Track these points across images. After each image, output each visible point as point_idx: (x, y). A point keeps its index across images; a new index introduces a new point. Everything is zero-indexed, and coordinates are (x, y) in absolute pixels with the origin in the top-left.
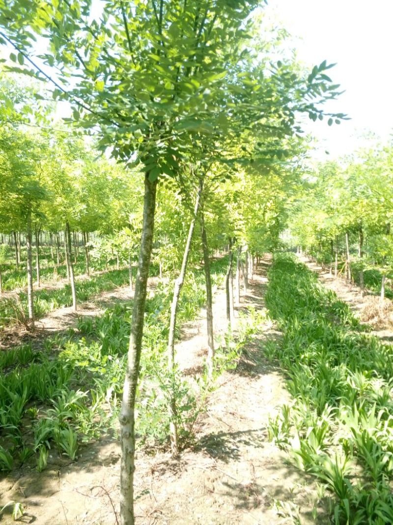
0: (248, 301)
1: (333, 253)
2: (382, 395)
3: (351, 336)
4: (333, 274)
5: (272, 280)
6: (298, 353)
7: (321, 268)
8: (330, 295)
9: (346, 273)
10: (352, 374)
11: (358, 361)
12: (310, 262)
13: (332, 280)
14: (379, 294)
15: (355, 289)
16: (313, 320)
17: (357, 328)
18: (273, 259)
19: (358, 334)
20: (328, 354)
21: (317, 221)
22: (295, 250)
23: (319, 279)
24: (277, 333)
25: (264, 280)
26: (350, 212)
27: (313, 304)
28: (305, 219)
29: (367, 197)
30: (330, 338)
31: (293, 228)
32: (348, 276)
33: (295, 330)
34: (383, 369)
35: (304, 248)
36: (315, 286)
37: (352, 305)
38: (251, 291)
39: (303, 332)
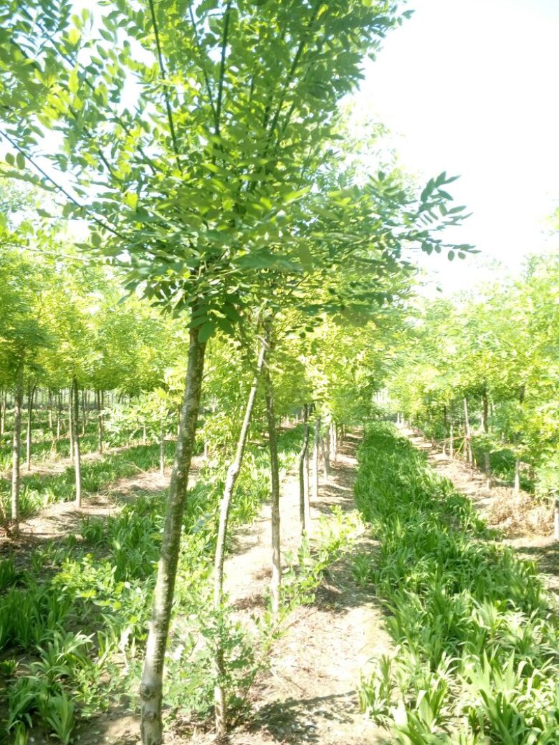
0: (329, 494)
1: (446, 424)
2: (522, 637)
3: (475, 546)
4: (448, 453)
5: (364, 462)
6: (401, 575)
7: (430, 445)
8: (445, 485)
9: (465, 454)
10: (479, 606)
11: (487, 585)
12: (416, 436)
13: (447, 463)
14: (512, 485)
15: (478, 477)
16: (422, 523)
17: (484, 534)
18: (364, 431)
19: (485, 543)
20: (444, 576)
21: (424, 379)
22: (394, 419)
23: (428, 461)
24: (372, 542)
25: (351, 462)
26: (469, 369)
27: (421, 498)
28: (409, 377)
29: (494, 349)
30: (447, 550)
31: (391, 388)
32: (468, 457)
33: (397, 538)
34: (523, 597)
35: (406, 417)
36: (423, 471)
37: (476, 501)
38: (333, 478)
39: (408, 542)
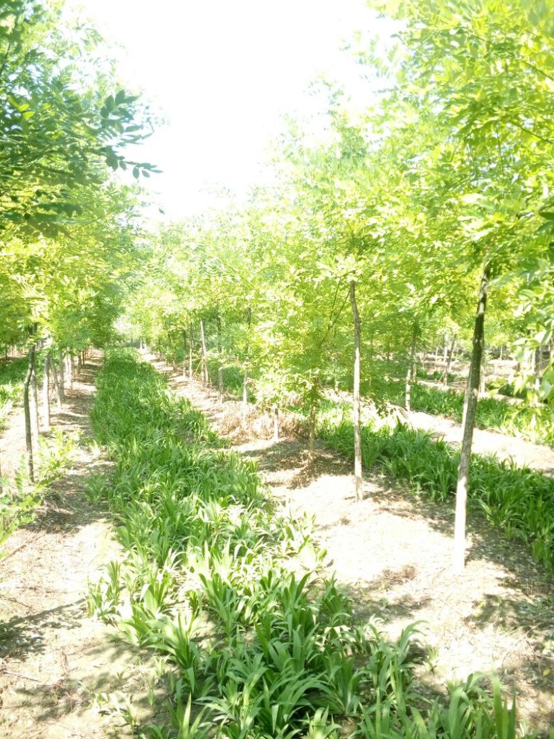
0: (63, 422)
1: (186, 348)
2: (240, 526)
3: (205, 455)
4: (187, 375)
5: (103, 388)
6: (135, 488)
7: (172, 368)
8: (183, 403)
9: (202, 374)
10: (204, 505)
11: (213, 486)
12: (158, 360)
13: (186, 384)
14: (241, 399)
15: (214, 394)
16: (158, 439)
17: (215, 444)
18: (105, 358)
19: (216, 451)
20: (176, 482)
21: (163, 303)
22: (137, 345)
23: (169, 383)
24: (107, 463)
25: (89, 389)
26: (203, 293)
27: (159, 418)
28: (147, 301)
30: (179, 461)
31: (132, 313)
32: (205, 377)
33: (133, 456)
34: (243, 492)
35: (148, 342)
36: (163, 393)
37: (210, 416)
38: (68, 406)
39: (143, 459)
